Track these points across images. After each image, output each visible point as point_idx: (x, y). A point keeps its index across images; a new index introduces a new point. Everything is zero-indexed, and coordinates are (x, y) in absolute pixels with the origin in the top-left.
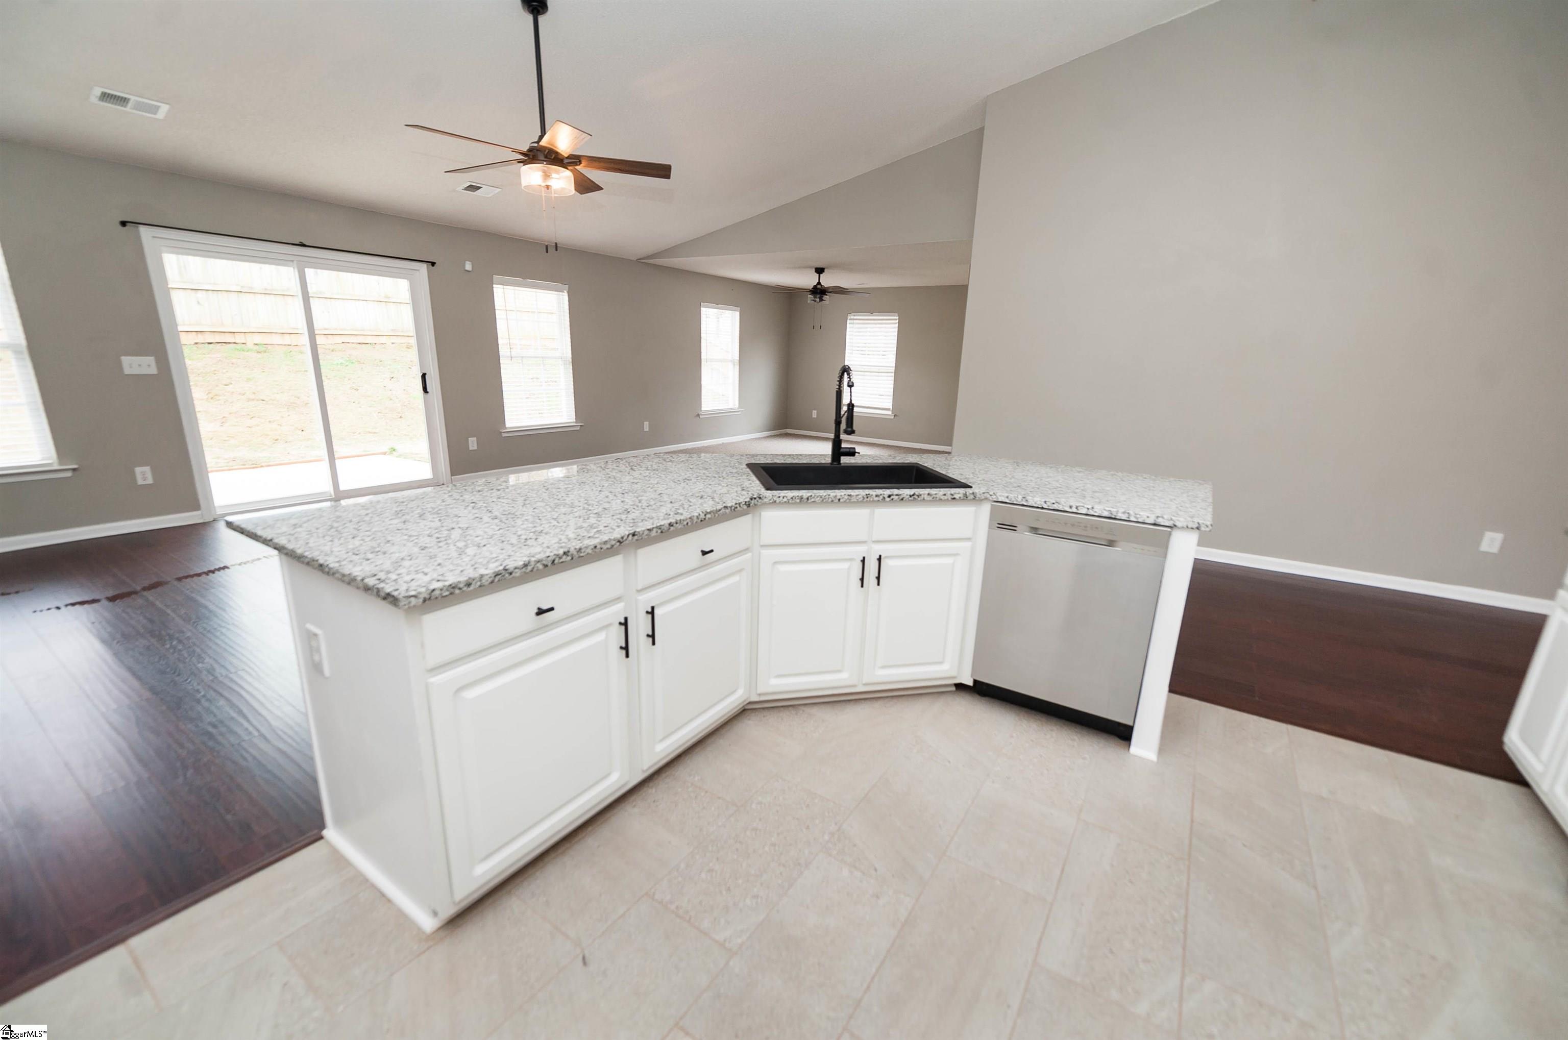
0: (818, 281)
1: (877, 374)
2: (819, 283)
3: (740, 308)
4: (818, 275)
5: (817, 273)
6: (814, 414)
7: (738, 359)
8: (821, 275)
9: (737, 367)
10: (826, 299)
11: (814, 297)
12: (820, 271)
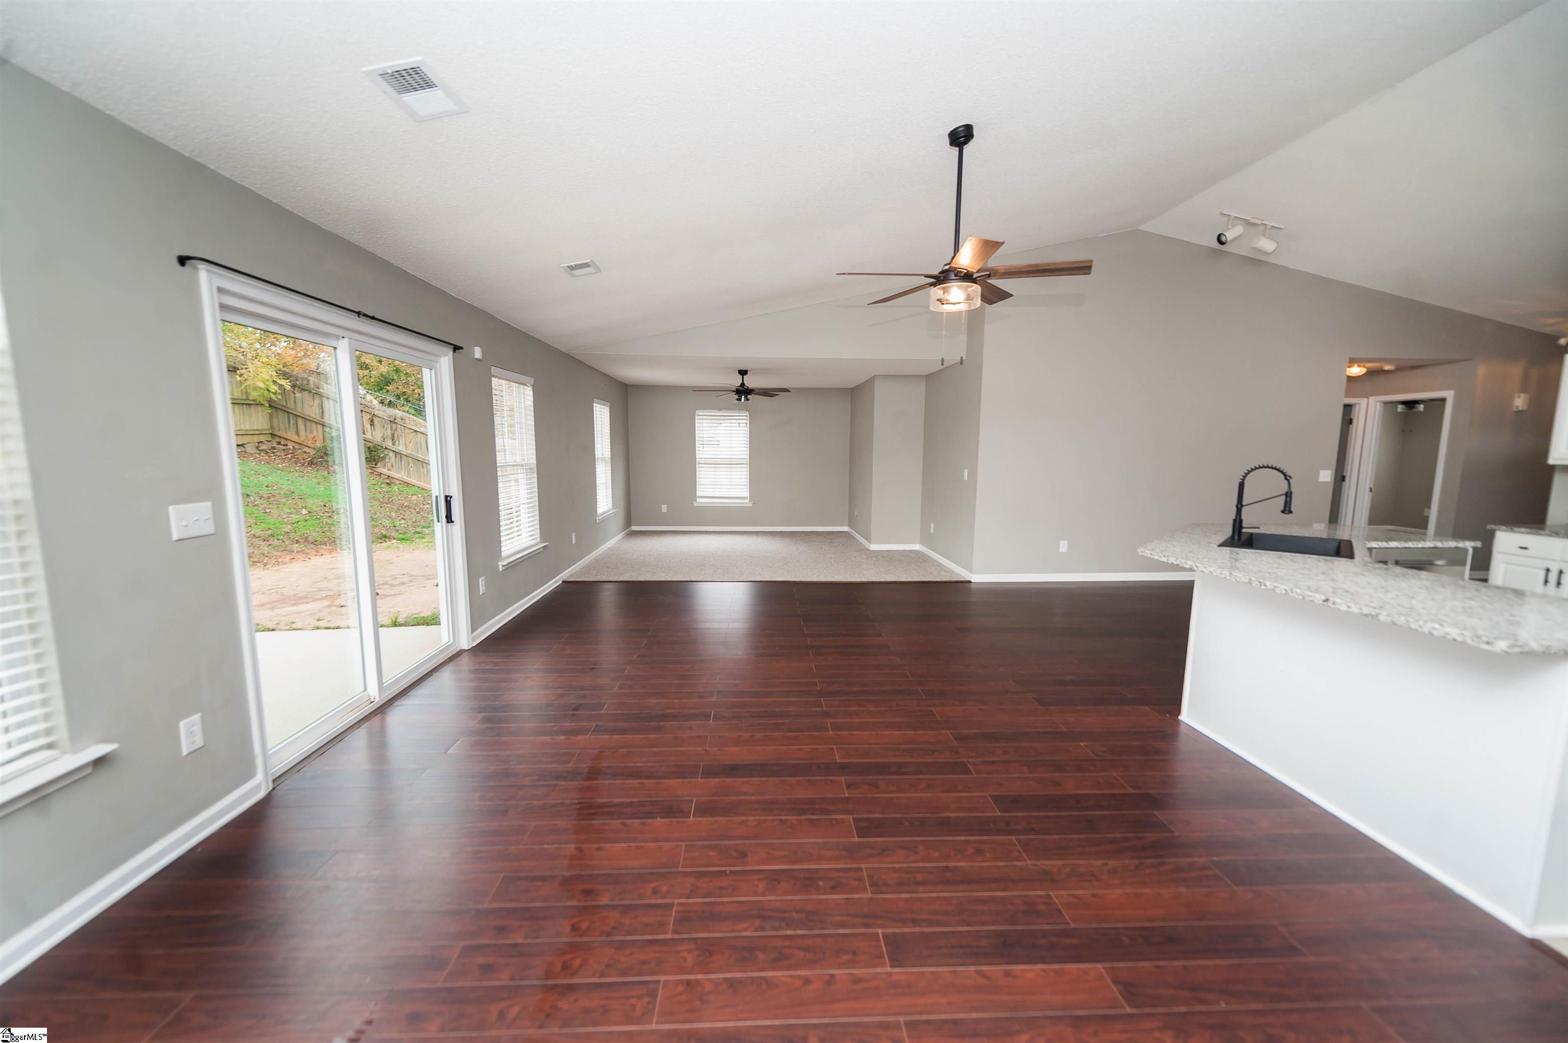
0: (741, 382)
1: (729, 466)
2: (743, 384)
3: (611, 403)
4: (741, 376)
5: (741, 375)
6: (664, 508)
7: (610, 456)
8: (745, 376)
9: (609, 465)
10: (750, 399)
11: (739, 396)
12: (743, 373)
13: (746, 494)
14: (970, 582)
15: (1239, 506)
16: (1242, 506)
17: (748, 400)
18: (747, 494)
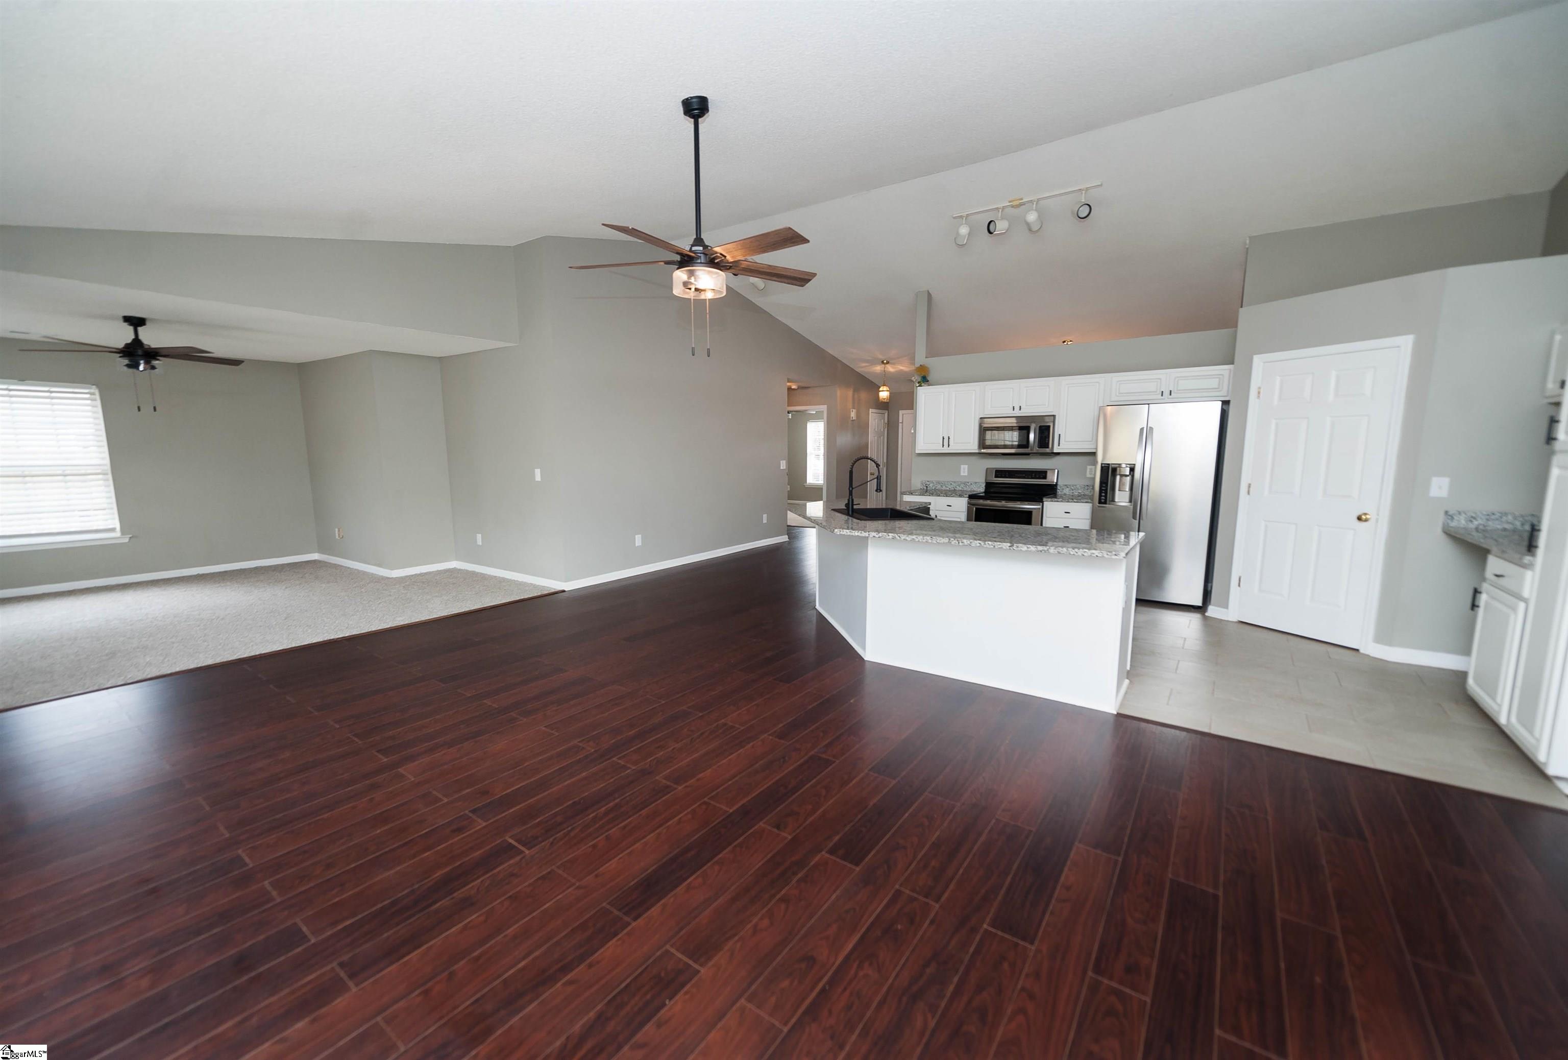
0: (134, 337)
2: (137, 342)
4: (132, 328)
5: (131, 325)
8: (139, 328)
10: (157, 366)
11: (130, 361)
12: (136, 322)
13: (115, 522)
14: (564, 591)
15: (851, 489)
16: (852, 488)
17: (153, 368)
18: (116, 524)
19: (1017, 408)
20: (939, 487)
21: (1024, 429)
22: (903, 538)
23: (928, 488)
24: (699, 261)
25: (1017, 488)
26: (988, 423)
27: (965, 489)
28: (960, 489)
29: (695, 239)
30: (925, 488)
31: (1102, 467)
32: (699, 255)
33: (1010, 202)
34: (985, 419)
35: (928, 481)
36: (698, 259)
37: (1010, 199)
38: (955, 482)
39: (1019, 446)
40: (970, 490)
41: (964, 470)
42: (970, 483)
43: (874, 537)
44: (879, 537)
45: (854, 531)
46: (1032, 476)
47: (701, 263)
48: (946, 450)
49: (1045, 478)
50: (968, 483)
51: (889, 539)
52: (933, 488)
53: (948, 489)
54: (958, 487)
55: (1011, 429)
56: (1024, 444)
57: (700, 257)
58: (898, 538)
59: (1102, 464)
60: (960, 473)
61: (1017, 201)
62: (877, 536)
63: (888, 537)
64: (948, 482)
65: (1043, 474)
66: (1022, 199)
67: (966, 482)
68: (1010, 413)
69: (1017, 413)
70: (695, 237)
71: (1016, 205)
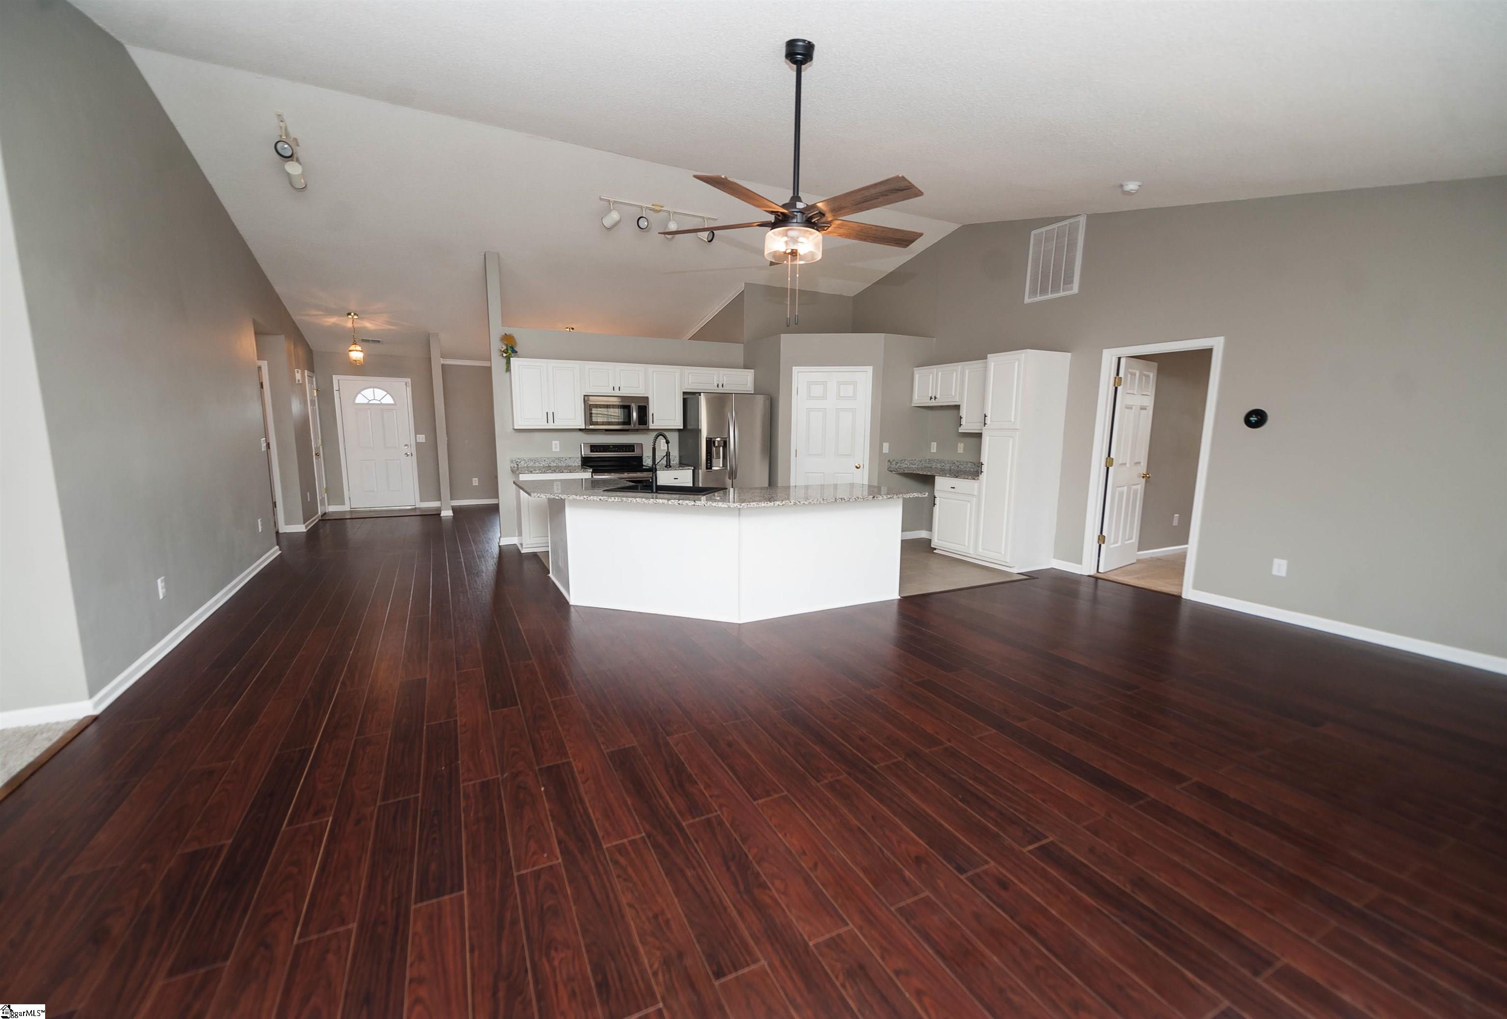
19: (617, 389)
20: (531, 464)
21: (626, 408)
22: (802, 503)
23: (520, 466)
24: (795, 221)
25: (609, 461)
26: (593, 401)
27: (560, 465)
28: (555, 465)
29: (792, 197)
30: (516, 466)
31: (707, 441)
32: (795, 213)
33: (653, 205)
34: (590, 397)
35: (519, 459)
36: (794, 218)
37: (654, 203)
38: (548, 458)
39: (624, 423)
40: (565, 465)
41: (556, 445)
42: (564, 459)
43: (778, 505)
44: (783, 505)
45: (760, 503)
46: (623, 450)
47: (797, 222)
48: (551, 426)
49: (633, 451)
50: (563, 458)
51: (791, 505)
52: (525, 466)
53: (542, 465)
54: (552, 463)
55: (614, 406)
56: (627, 421)
57: (796, 216)
58: (799, 503)
59: (706, 438)
60: (552, 449)
61: (659, 207)
62: (781, 504)
63: (790, 504)
64: (541, 458)
65: (630, 447)
66: (662, 207)
67: (560, 458)
68: (610, 391)
69: (617, 393)
70: (792, 195)
71: (657, 210)
